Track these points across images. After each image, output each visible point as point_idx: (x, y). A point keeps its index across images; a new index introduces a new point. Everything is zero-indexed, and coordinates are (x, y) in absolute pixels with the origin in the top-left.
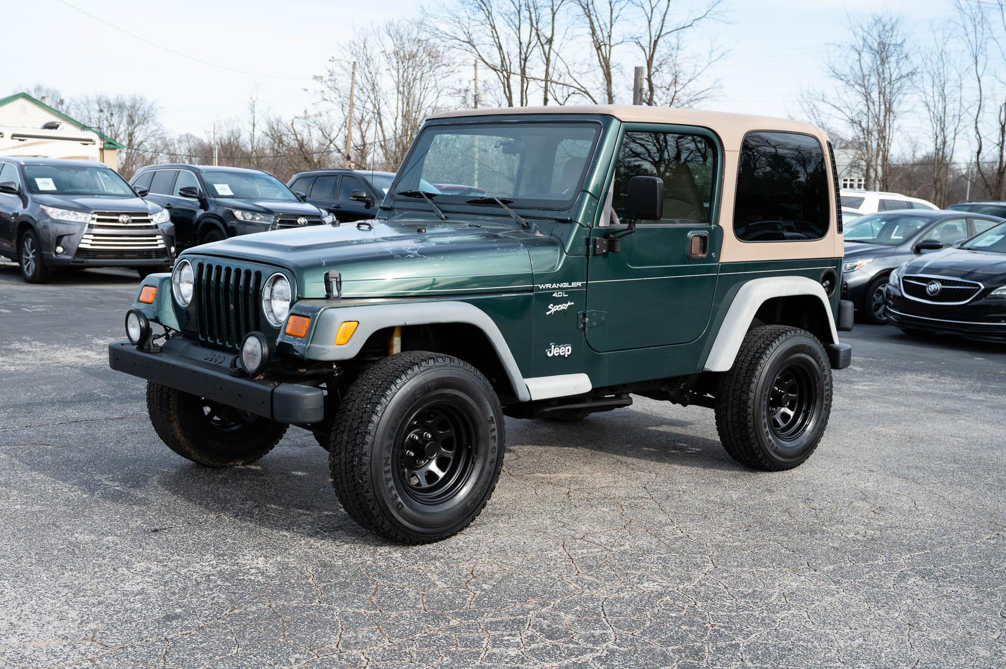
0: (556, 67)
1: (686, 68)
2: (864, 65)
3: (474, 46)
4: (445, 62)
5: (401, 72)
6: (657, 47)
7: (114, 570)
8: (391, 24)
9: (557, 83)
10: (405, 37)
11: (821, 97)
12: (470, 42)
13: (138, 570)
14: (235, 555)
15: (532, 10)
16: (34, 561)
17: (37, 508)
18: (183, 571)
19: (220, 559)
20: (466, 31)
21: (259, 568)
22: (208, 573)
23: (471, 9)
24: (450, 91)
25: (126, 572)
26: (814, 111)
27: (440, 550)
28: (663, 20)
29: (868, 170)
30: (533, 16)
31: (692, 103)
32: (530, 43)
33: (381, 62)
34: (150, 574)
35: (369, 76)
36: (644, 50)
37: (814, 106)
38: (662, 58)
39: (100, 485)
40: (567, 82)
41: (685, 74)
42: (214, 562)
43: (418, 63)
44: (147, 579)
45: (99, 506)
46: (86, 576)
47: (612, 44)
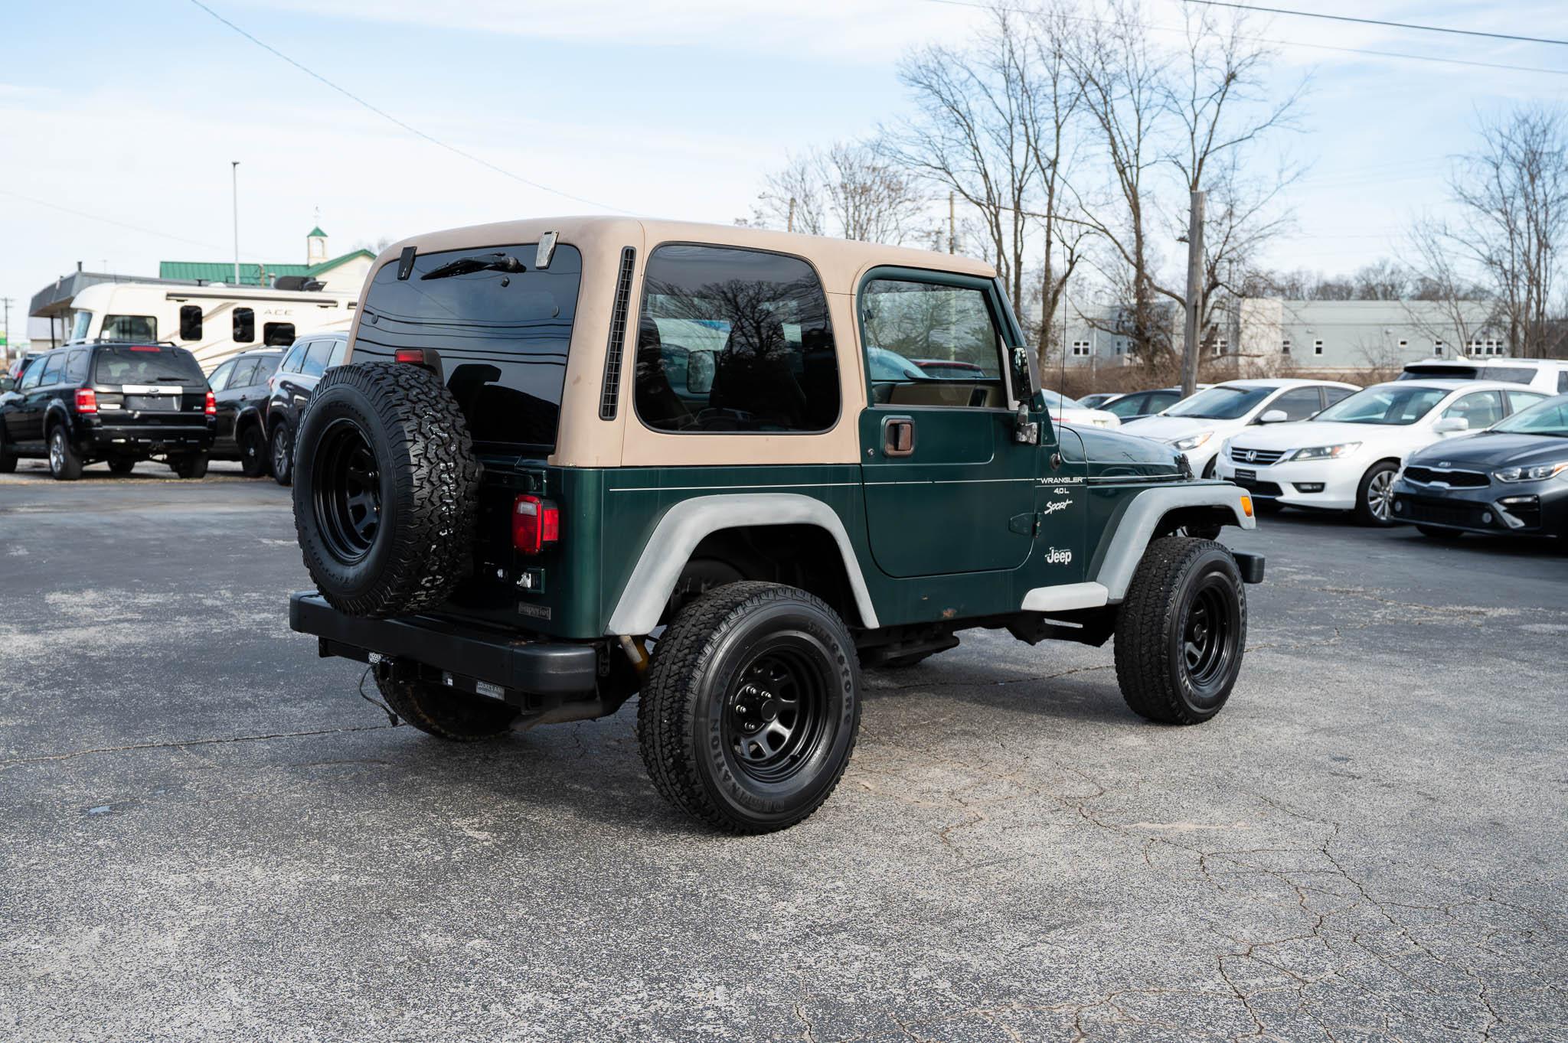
0: (1063, 198)
1: (1246, 197)
2: (1505, 182)
3: (950, 174)
4: (910, 196)
5: (851, 210)
6: (1204, 168)
7: (485, 1007)
8: (838, 148)
9: (1064, 220)
10: (856, 166)
11: (1442, 230)
12: (945, 169)
13: (523, 1009)
14: (677, 981)
15: (1029, 123)
16: (356, 987)
17: (364, 880)
18: (596, 1012)
19: (652, 989)
20: (939, 154)
21: (717, 1009)
22: (635, 1017)
23: (945, 126)
24: (916, 234)
25: (504, 1013)
26: (1432, 249)
27: (1015, 976)
28: (1212, 131)
29: (1514, 329)
30: (1030, 131)
31: (1253, 242)
32: (1026, 167)
33: (823, 198)
34: (542, 1017)
35: (808, 217)
36: (1185, 172)
37: (1434, 242)
38: (1211, 182)
39: (460, 838)
40: (1078, 218)
41: (1243, 203)
42: (644, 995)
43: (873, 198)
44: (537, 1029)
45: (459, 878)
46: (438, 1019)
47: (1140, 165)
